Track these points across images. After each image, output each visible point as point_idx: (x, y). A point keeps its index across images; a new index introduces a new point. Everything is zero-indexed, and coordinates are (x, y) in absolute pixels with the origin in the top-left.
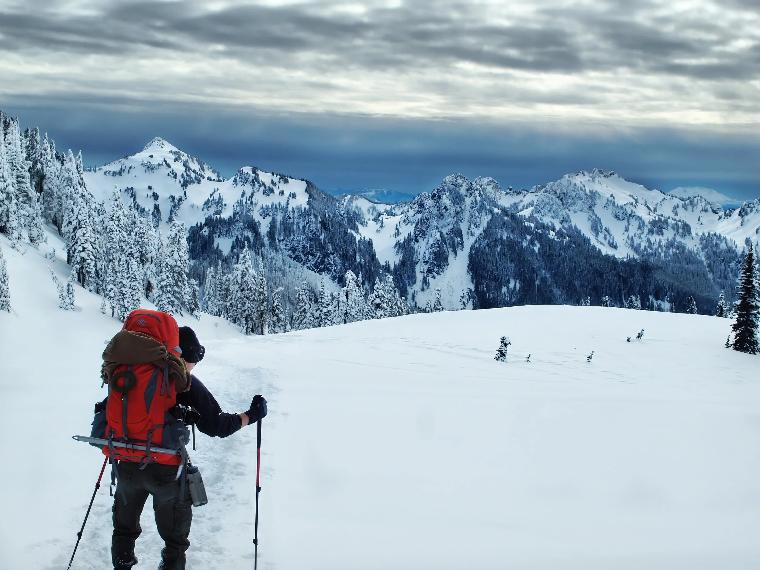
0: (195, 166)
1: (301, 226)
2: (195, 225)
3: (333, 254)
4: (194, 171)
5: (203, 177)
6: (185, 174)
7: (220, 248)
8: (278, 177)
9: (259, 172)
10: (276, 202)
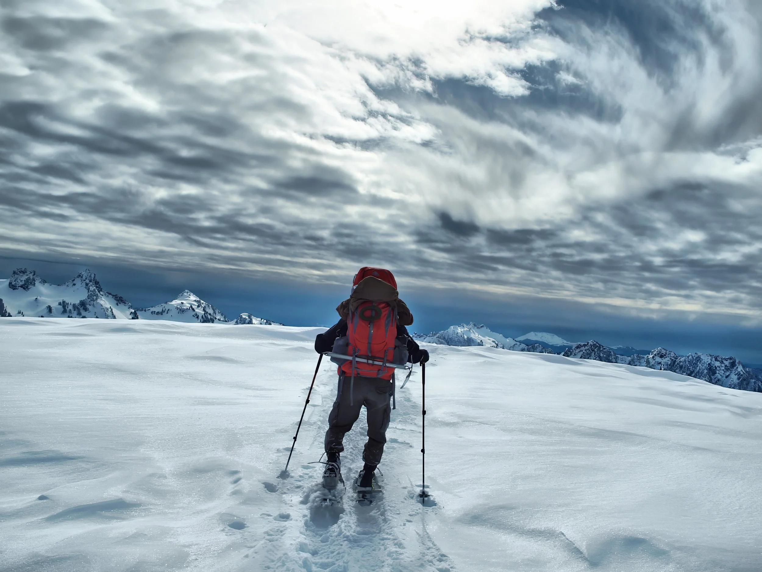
0: (210, 311)
4: (210, 314)
5: (216, 318)
6: (204, 316)
8: (265, 321)
9: (253, 317)
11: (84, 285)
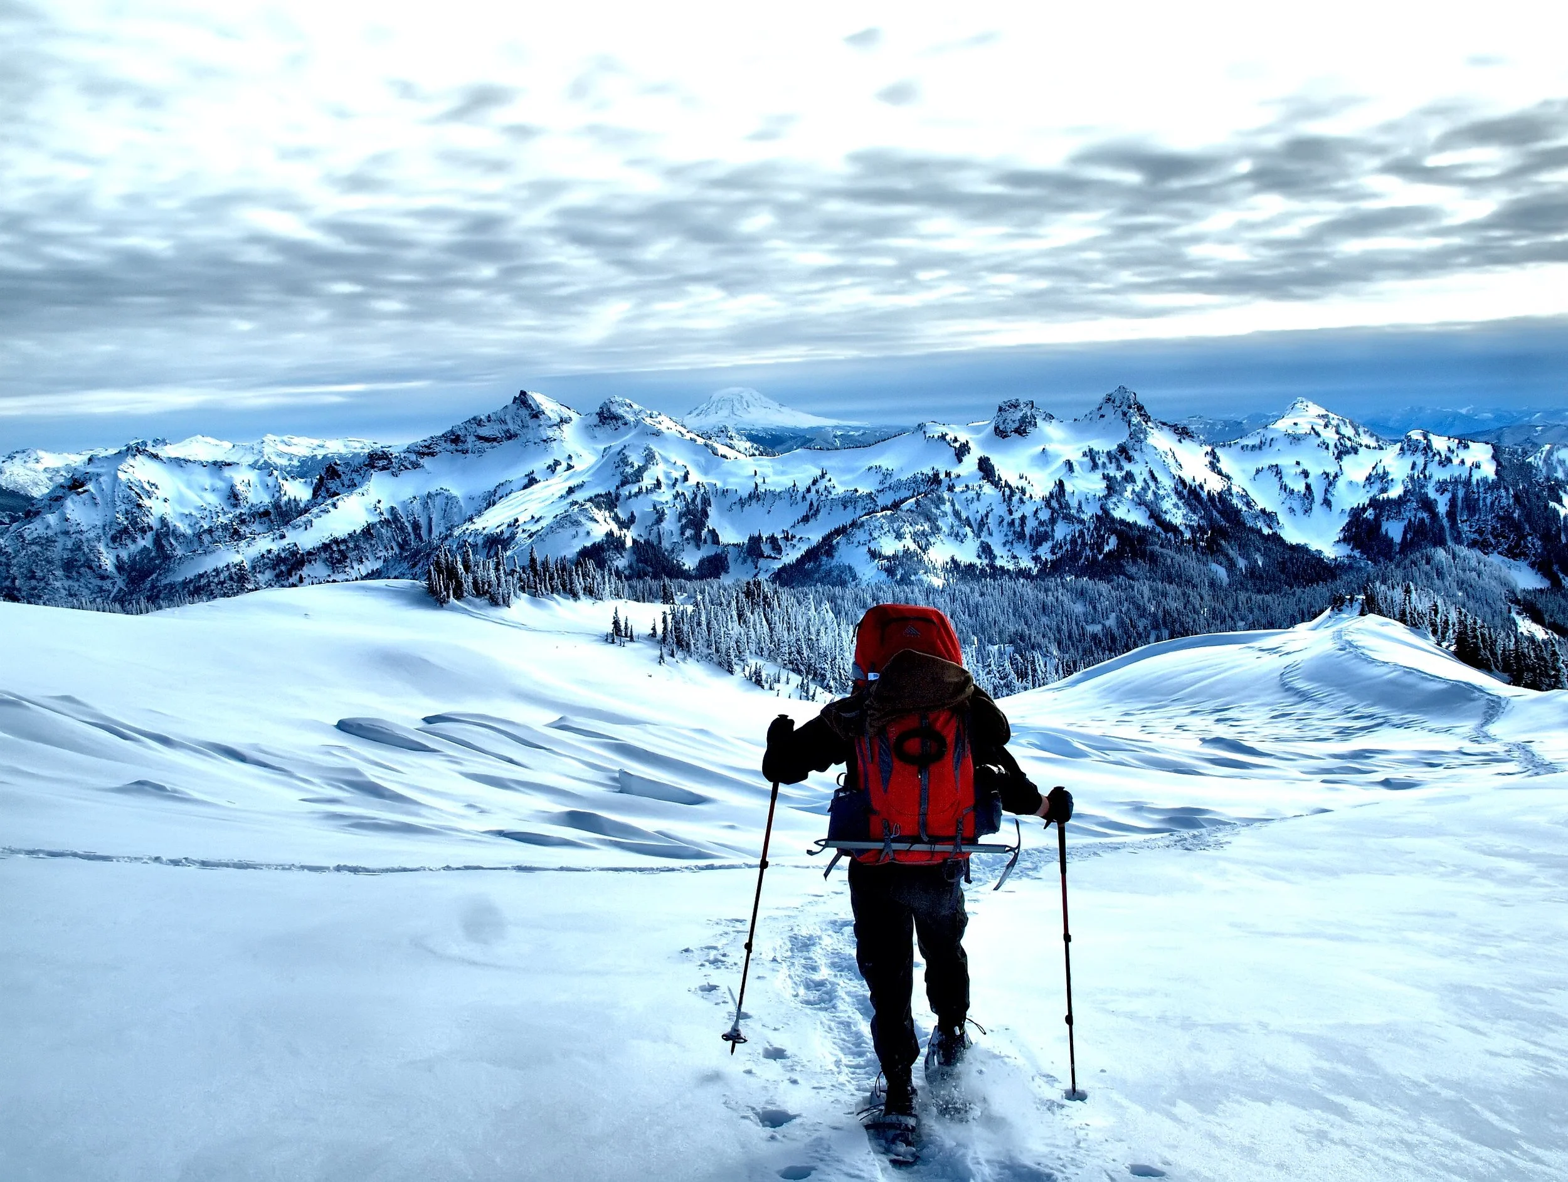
0: (1348, 431)
1: (1488, 501)
2: (1355, 506)
3: (1531, 535)
4: (1349, 439)
5: (1361, 445)
6: (1338, 444)
7: (1390, 534)
8: (1457, 441)
9: (1431, 437)
10: (1456, 474)
11: (1119, 413)
